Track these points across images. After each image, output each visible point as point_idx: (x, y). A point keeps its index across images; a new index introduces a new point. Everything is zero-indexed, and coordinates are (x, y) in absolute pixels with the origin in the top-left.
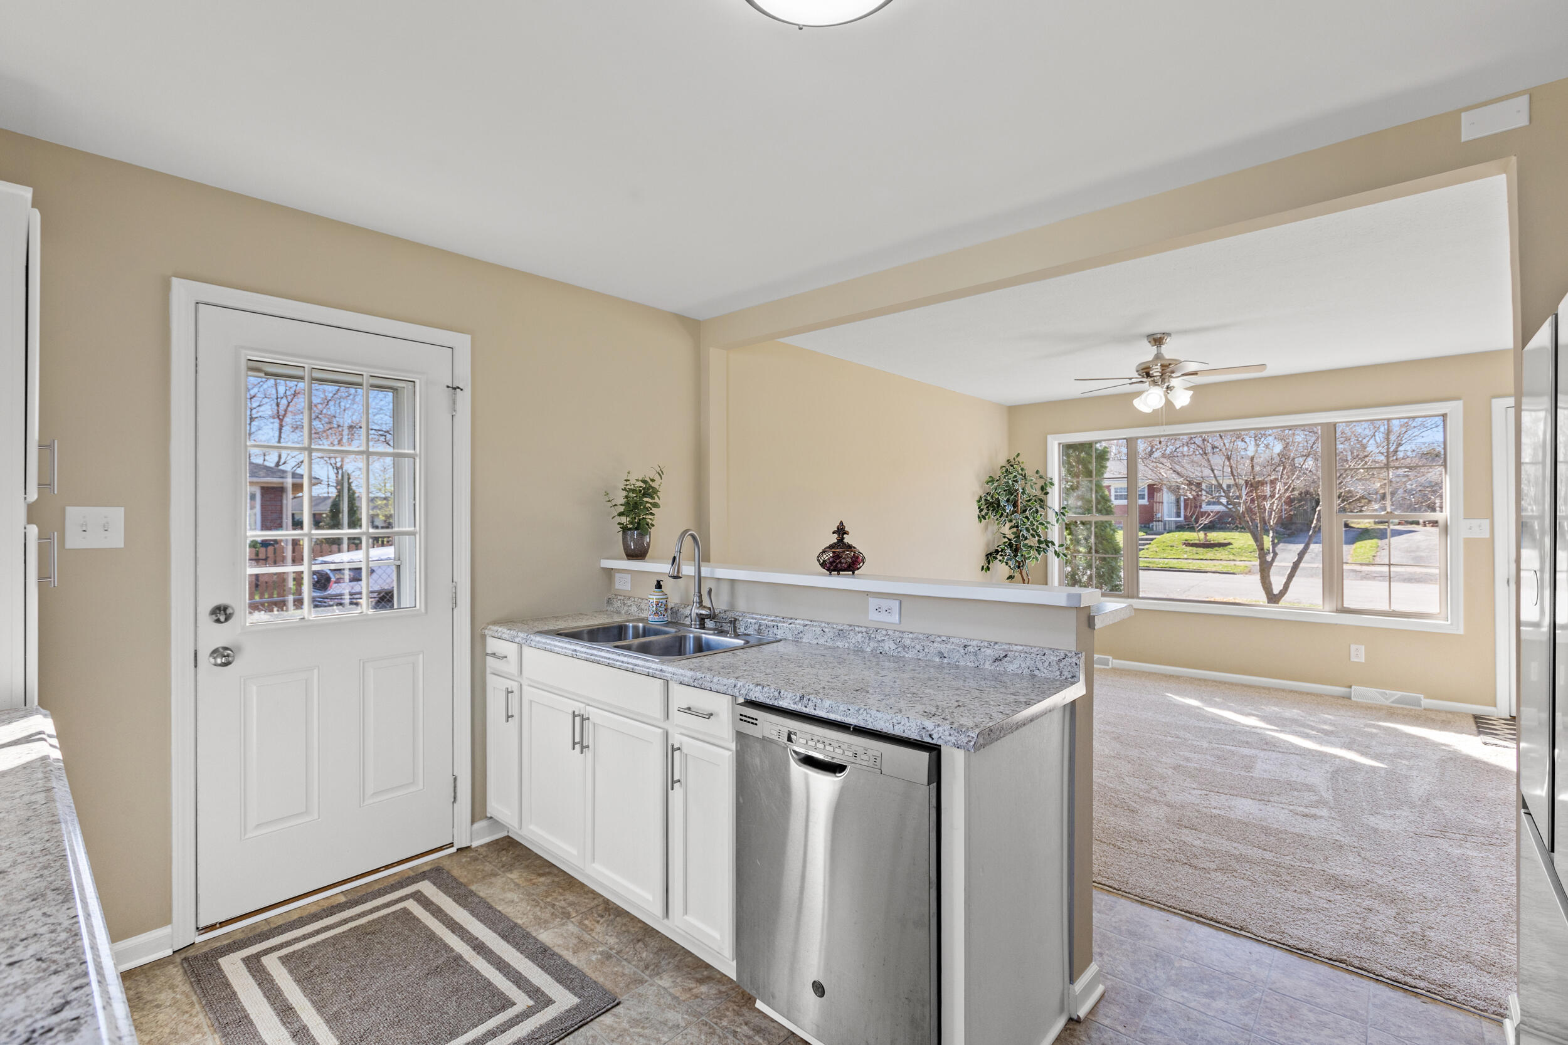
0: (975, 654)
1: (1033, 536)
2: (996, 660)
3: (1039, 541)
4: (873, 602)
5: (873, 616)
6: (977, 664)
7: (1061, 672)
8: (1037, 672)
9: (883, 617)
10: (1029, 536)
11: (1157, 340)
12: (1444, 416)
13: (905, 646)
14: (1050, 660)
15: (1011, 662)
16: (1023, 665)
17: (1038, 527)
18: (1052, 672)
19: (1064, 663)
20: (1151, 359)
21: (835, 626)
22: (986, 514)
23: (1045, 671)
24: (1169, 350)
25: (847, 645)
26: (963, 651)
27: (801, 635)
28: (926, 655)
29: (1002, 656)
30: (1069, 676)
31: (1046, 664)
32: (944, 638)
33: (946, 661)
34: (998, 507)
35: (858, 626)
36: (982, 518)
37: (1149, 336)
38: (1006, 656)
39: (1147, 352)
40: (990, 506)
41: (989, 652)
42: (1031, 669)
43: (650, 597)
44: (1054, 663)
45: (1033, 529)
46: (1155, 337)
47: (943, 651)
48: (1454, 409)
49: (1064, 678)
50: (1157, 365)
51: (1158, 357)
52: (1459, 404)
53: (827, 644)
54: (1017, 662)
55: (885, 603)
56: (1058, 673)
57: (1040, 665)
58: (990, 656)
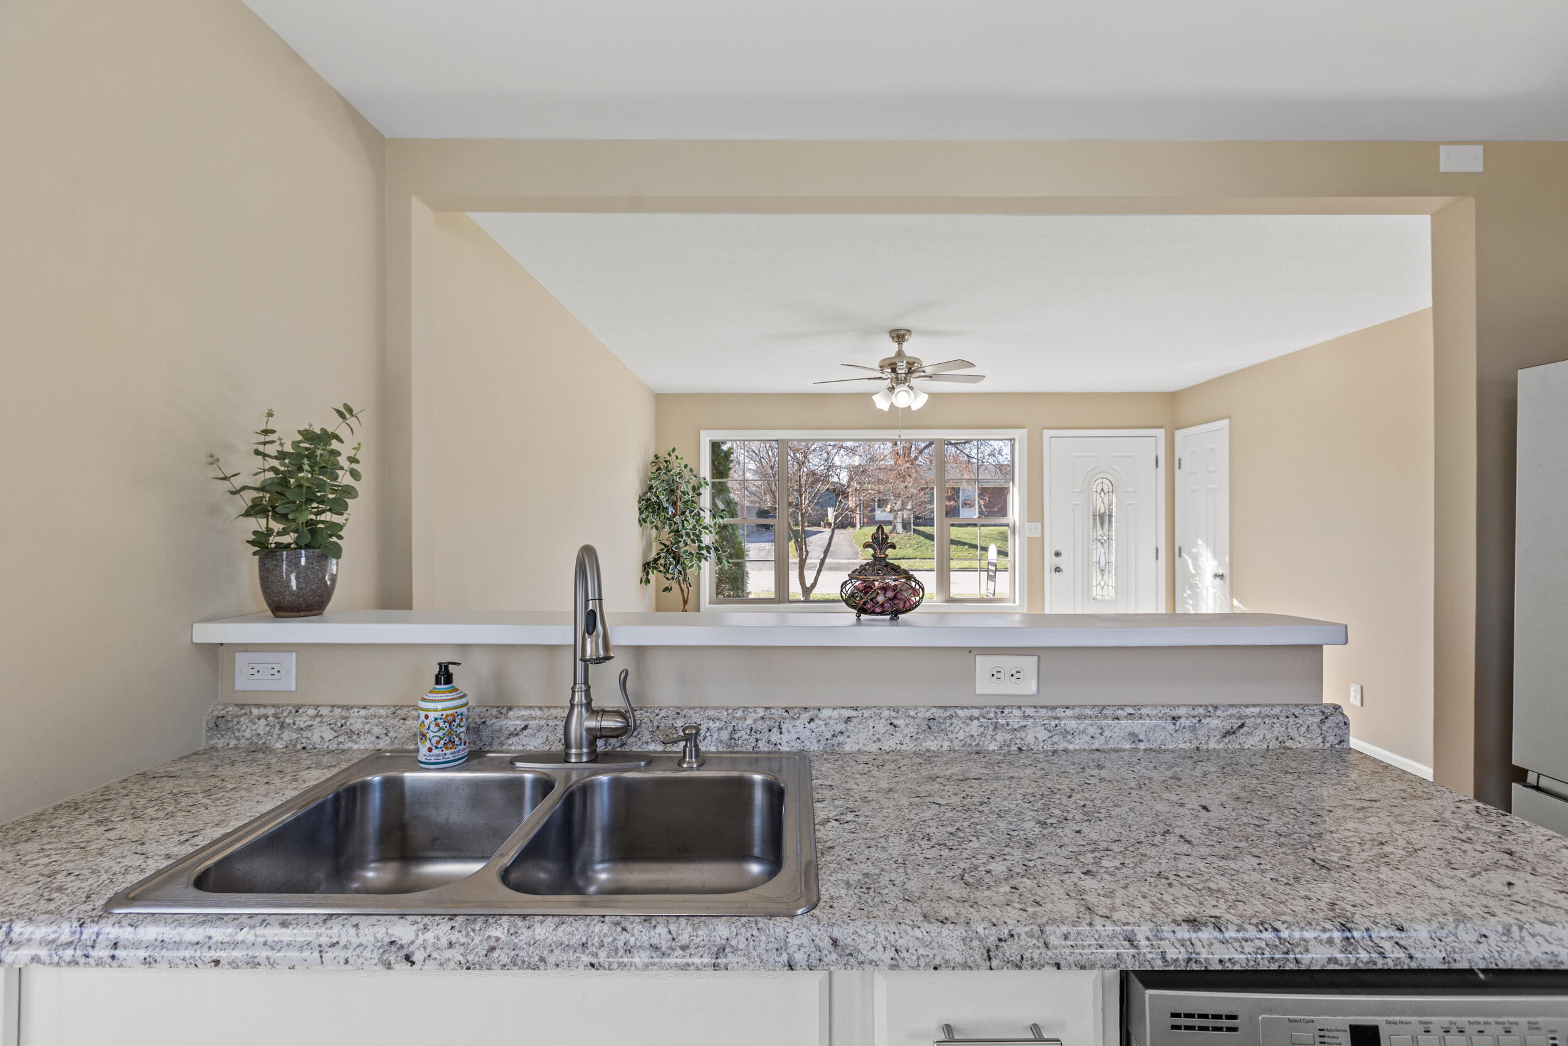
0: (1193, 729)
1: (693, 541)
2: (1227, 733)
3: (699, 546)
4: (983, 664)
5: (985, 686)
6: (1195, 744)
7: (1324, 738)
8: (1289, 744)
9: (1007, 688)
10: (689, 542)
11: (899, 336)
12: (1012, 440)
13: (1067, 732)
14: (1308, 723)
15: (1248, 734)
16: (1269, 736)
17: (700, 532)
18: (1311, 739)
19: (1328, 725)
20: (893, 355)
21: (912, 713)
22: (647, 517)
23: (1302, 739)
24: (911, 348)
25: (946, 744)
26: (1172, 727)
27: (840, 739)
28: (1107, 743)
29: (1235, 726)
30: (1336, 742)
31: (1303, 729)
32: (1131, 711)
33: (1142, 746)
34: (659, 509)
35: (962, 708)
36: (642, 521)
37: (891, 332)
38: (1242, 726)
39: (890, 349)
40: (650, 507)
41: (1215, 722)
42: (1280, 739)
43: (423, 704)
44: (1315, 726)
45: (694, 534)
46: (899, 333)
47: (1136, 731)
48: (1019, 434)
49: (1328, 745)
50: (902, 362)
51: (900, 354)
52: (1024, 432)
53: (903, 748)
54: (1260, 733)
55: (1008, 663)
56: (1320, 740)
57: (1293, 732)
58: (1217, 729)
